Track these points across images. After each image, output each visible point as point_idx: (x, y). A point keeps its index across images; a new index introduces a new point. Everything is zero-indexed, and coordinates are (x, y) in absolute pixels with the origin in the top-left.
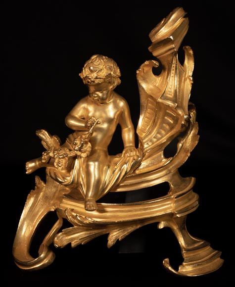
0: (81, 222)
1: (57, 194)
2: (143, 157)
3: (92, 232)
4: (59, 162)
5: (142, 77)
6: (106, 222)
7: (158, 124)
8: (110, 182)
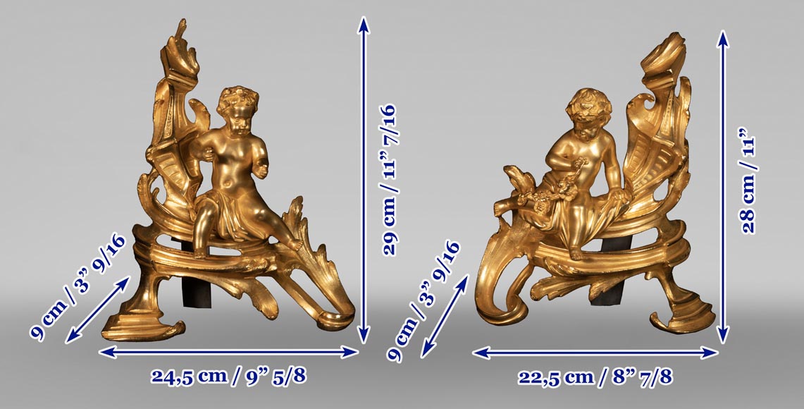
0: (563, 272)
1: (525, 238)
2: (633, 199)
3: (572, 282)
4: (539, 206)
5: (633, 111)
6: (588, 273)
7: (650, 163)
8: (595, 228)
